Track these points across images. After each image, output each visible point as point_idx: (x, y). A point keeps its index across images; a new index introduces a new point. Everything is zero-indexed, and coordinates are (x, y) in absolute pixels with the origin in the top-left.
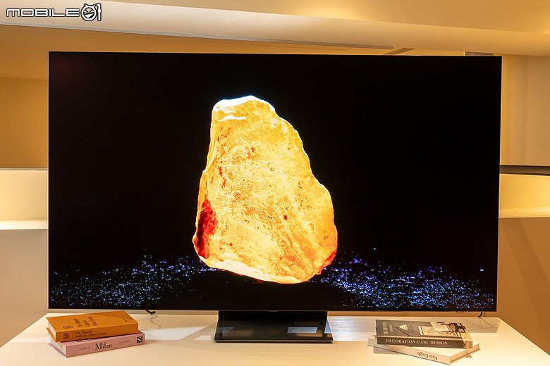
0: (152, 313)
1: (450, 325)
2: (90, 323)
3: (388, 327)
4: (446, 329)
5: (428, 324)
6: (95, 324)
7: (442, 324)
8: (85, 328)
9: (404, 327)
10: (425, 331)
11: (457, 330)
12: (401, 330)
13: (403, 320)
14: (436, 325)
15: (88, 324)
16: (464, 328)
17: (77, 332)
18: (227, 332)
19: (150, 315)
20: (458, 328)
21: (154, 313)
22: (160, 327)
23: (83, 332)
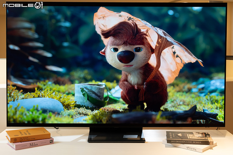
0: (57, 129)
1: (202, 133)
2: (27, 133)
3: (172, 135)
4: (200, 135)
5: (192, 133)
6: (29, 134)
7: (199, 133)
8: (24, 136)
9: (180, 135)
10: (190, 137)
11: (206, 136)
12: (178, 136)
13: (180, 131)
14: (196, 134)
15: (26, 134)
16: (209, 135)
17: (21, 138)
18: (94, 138)
19: (56, 129)
20: (206, 135)
21: (58, 128)
22: (61, 135)
23: (24, 138)
